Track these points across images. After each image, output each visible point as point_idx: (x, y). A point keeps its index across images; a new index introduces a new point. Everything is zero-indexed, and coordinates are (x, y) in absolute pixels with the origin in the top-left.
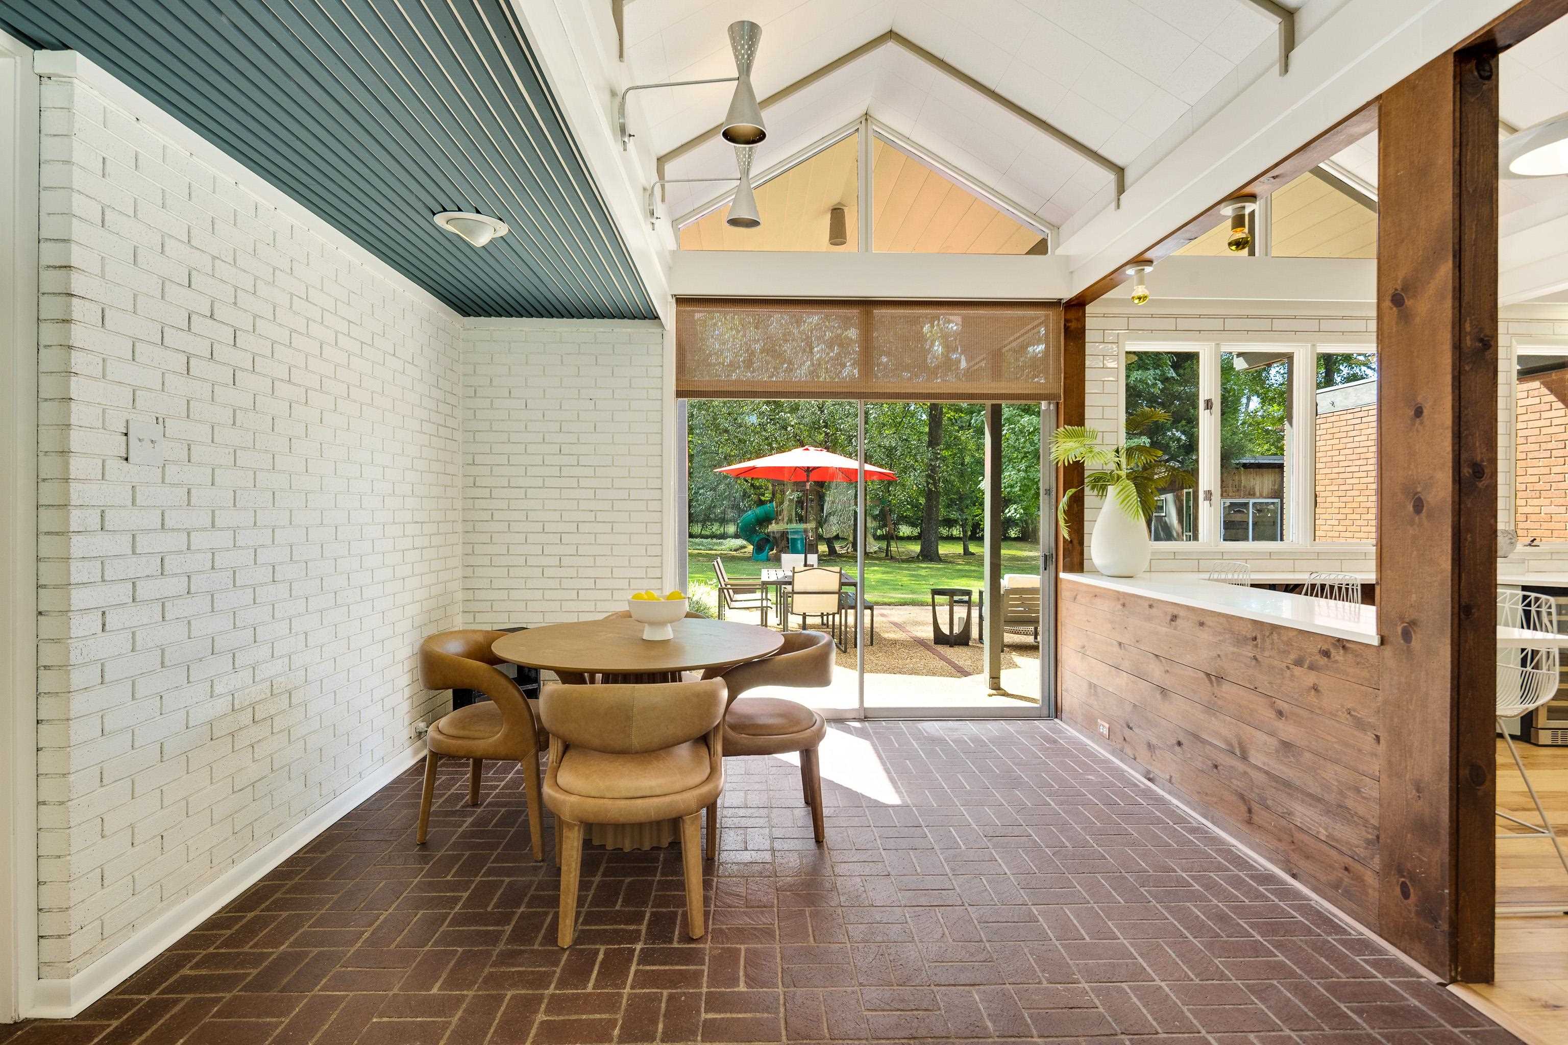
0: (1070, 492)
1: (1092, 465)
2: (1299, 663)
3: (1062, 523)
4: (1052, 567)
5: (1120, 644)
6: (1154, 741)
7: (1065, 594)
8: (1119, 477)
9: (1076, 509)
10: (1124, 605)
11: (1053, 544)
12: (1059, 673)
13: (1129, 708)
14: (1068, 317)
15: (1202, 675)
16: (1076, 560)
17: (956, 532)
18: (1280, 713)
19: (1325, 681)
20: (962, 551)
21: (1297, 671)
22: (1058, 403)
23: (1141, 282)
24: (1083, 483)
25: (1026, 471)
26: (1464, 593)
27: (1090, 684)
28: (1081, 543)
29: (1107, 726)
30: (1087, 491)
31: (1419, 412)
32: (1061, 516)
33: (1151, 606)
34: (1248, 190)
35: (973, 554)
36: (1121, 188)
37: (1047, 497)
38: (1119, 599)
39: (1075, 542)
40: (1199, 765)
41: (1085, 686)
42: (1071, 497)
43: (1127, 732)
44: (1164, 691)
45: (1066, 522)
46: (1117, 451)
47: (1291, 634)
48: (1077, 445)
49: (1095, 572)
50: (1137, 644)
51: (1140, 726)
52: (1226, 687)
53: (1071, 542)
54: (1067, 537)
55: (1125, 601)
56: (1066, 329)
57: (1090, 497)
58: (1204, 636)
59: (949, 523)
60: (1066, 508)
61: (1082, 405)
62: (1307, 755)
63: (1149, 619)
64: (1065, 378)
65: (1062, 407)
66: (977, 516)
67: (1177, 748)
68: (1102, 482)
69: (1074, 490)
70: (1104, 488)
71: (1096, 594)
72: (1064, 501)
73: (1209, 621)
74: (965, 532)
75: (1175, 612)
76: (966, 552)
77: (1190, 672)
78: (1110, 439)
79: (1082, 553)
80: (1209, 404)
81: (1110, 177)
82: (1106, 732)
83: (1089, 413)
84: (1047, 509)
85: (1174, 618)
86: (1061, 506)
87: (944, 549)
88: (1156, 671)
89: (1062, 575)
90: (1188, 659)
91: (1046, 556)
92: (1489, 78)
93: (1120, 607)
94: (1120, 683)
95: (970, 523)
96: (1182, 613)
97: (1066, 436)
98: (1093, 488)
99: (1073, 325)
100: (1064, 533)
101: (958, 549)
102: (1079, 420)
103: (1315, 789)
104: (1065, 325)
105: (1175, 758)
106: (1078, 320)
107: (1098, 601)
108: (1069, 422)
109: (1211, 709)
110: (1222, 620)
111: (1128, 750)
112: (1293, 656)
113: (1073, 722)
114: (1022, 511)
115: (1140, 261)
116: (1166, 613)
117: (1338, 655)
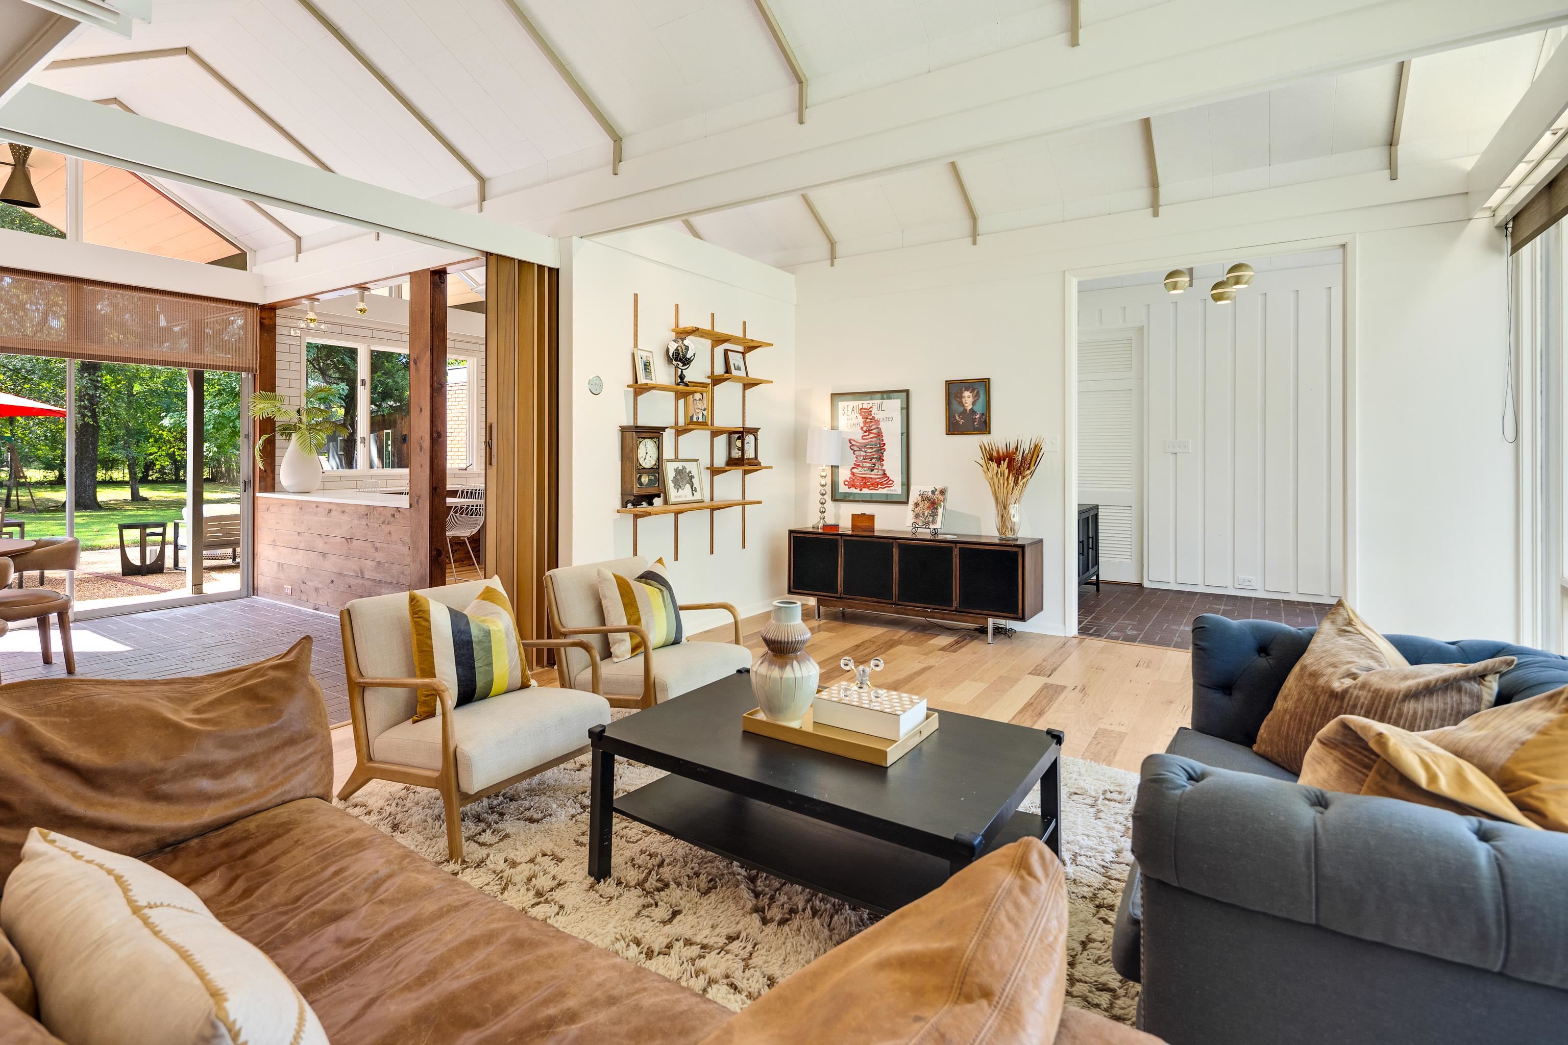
0: (264, 437)
1: (280, 419)
2: (383, 523)
3: (258, 458)
4: (250, 490)
5: (299, 533)
6: (319, 586)
7: (260, 506)
8: (300, 428)
9: (269, 448)
10: (301, 508)
11: (251, 473)
12: (256, 563)
13: (304, 571)
14: (263, 316)
15: (344, 540)
16: (269, 483)
17: (117, 475)
18: (377, 549)
19: (392, 528)
20: (129, 497)
21: (383, 526)
22: (255, 375)
23: (312, 310)
24: (274, 431)
25: (220, 408)
26: (434, 483)
27: (279, 564)
28: (273, 472)
29: (290, 587)
30: (278, 436)
31: (421, 410)
32: (257, 453)
33: (317, 507)
34: (367, 286)
35: (145, 499)
36: (299, 250)
37: (246, 440)
38: (298, 505)
39: (269, 471)
40: (342, 589)
41: (275, 566)
42: (265, 441)
43: (303, 586)
44: (324, 554)
45: (261, 457)
46: (299, 412)
47: (381, 509)
48: (269, 405)
49: (283, 491)
50: (310, 531)
51: (310, 580)
52: (355, 543)
53: (265, 471)
54: (262, 467)
55: (301, 505)
56: (261, 324)
57: (279, 441)
58: (345, 518)
59: (109, 464)
60: (261, 448)
61: (274, 377)
62: (387, 564)
63: (316, 514)
64: (260, 358)
65: (258, 377)
66: (151, 454)
67: (331, 585)
68: (288, 430)
69: (267, 436)
70: (290, 435)
71: (283, 504)
72: (259, 443)
73: (347, 509)
74: (132, 474)
75: (330, 508)
76: (136, 497)
77: (338, 540)
78: (296, 401)
79: (274, 479)
80: (363, 383)
81: (292, 242)
82: (289, 591)
83: (278, 383)
84: (246, 450)
85: (330, 511)
86: (257, 447)
87: (104, 495)
88: (320, 545)
89: (258, 494)
90: (337, 532)
91: (245, 482)
92: (443, 283)
93: (299, 510)
94: (300, 559)
95: (143, 464)
96: (334, 508)
97: (261, 399)
98: (282, 434)
99: (267, 322)
100: (260, 464)
101: (125, 493)
102: (273, 389)
103: (389, 579)
104: (260, 321)
105: (330, 591)
106: (270, 319)
107: (284, 508)
108: (263, 388)
109: (347, 557)
110: (353, 508)
111: (304, 598)
112: (382, 520)
113: (267, 593)
114: (215, 449)
115: (311, 298)
116: (325, 509)
117: (397, 515)
